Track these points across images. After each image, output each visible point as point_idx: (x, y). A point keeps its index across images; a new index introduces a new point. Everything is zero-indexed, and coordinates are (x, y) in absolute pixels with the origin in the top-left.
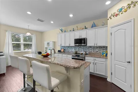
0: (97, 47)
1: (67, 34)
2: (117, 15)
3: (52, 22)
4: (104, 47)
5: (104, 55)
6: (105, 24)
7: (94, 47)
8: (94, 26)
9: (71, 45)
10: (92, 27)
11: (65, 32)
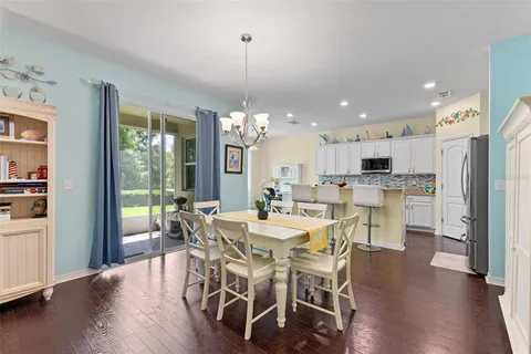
0: (414, 176)
1: (342, 148)
2: (450, 122)
3: (314, 124)
4: (429, 175)
5: (430, 191)
6: (430, 132)
7: (407, 176)
8: (407, 133)
9: (352, 173)
10: (403, 135)
11: (336, 142)
